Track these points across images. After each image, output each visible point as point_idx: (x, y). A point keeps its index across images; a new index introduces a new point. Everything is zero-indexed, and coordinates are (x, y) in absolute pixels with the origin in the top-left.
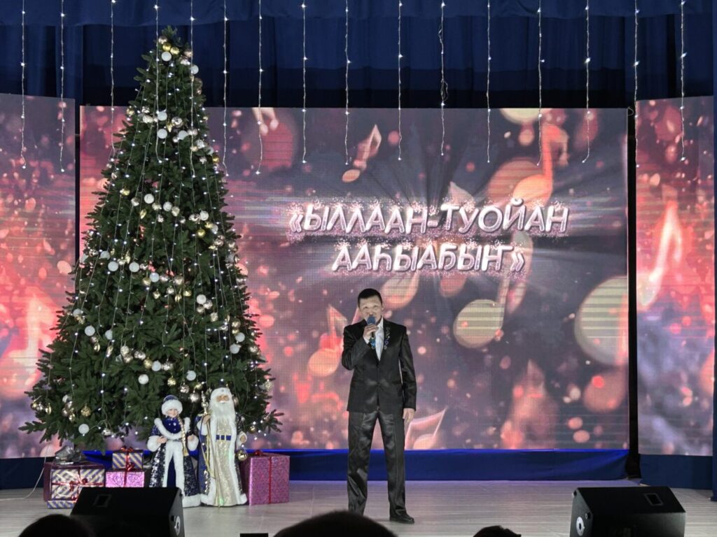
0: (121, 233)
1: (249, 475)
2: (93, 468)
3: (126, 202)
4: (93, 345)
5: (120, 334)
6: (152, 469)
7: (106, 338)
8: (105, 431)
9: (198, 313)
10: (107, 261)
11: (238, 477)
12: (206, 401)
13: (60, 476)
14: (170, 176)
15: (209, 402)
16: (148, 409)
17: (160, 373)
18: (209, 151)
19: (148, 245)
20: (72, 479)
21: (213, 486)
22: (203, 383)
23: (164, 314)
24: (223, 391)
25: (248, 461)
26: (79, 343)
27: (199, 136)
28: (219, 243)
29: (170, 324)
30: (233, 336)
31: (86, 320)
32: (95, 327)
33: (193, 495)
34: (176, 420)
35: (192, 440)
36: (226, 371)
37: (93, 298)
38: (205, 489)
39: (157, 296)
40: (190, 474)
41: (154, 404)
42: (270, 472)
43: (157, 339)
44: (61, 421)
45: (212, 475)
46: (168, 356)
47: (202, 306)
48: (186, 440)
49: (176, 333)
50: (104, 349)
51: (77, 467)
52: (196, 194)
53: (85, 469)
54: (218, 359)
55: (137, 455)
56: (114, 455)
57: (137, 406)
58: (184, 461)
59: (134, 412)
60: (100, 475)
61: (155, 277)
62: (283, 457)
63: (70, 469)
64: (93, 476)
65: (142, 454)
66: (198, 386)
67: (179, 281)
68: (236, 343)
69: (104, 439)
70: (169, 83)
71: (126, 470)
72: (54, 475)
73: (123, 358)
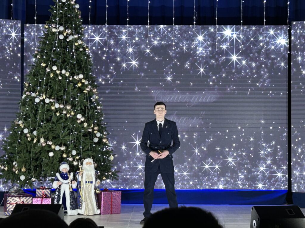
0: (41, 84)
1: (101, 200)
2: (27, 196)
3: (44, 70)
4: (27, 138)
5: (41, 132)
6: (55, 197)
7: (34, 134)
8: (32, 179)
9: (78, 122)
10: (35, 98)
11: (96, 201)
12: (81, 165)
13: (11, 200)
14: (65, 57)
15: (82, 165)
16: (53, 168)
17: (59, 151)
18: (84, 45)
19: (54, 90)
20: (16, 202)
21: (84, 205)
22: (80, 156)
23: (62, 123)
24: (89, 160)
25: (101, 193)
26: (21, 137)
27: (79, 38)
28: (88, 89)
29: (64, 128)
30: (95, 134)
31: (24, 126)
32: (28, 129)
33: (74, 209)
34: (66, 174)
35: (74, 183)
36: (91, 151)
37: (28, 115)
38: (80, 206)
39: (58, 114)
40: (73, 199)
41: (56, 166)
42: (112, 199)
43: (58, 135)
44: (12, 174)
45: (83, 200)
46: (63, 143)
47: (80, 119)
48: (71, 183)
49: (67, 132)
50: (32, 140)
51: (19, 196)
52: (78, 66)
53: (23, 197)
54: (87, 145)
55: (47, 190)
56: (37, 190)
57: (48, 167)
58: (70, 193)
59: (46, 170)
60: (30, 199)
61: (57, 106)
62: (118, 192)
63: (16, 197)
64: (27, 200)
65: (50, 190)
66: (78, 158)
67: (68, 107)
68: (96, 138)
69: (32, 182)
70: (65, 12)
71: (42, 198)
72: (8, 199)
73: (41, 144)
